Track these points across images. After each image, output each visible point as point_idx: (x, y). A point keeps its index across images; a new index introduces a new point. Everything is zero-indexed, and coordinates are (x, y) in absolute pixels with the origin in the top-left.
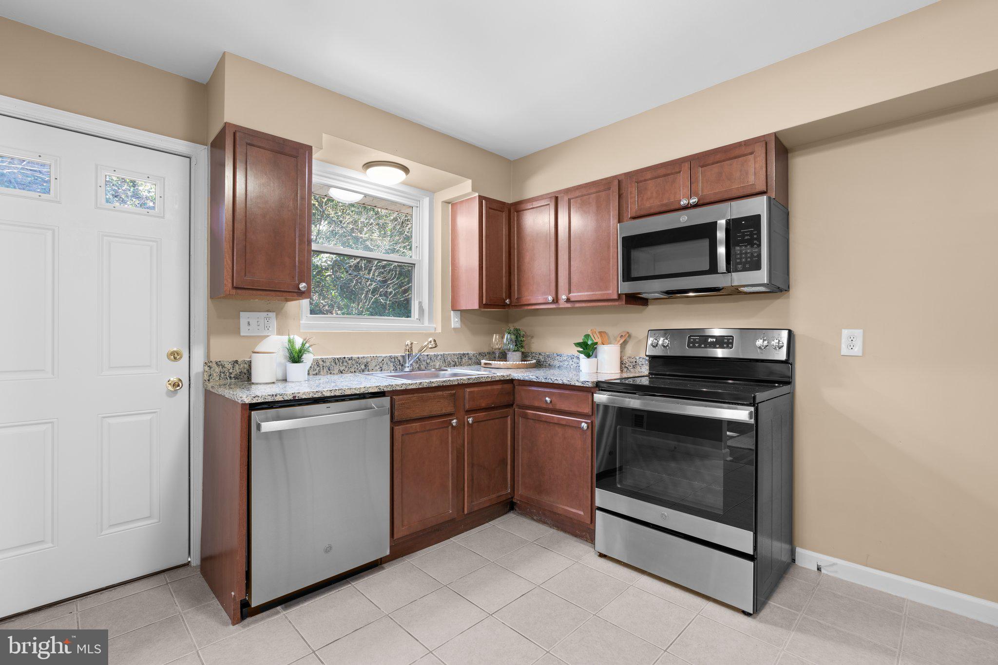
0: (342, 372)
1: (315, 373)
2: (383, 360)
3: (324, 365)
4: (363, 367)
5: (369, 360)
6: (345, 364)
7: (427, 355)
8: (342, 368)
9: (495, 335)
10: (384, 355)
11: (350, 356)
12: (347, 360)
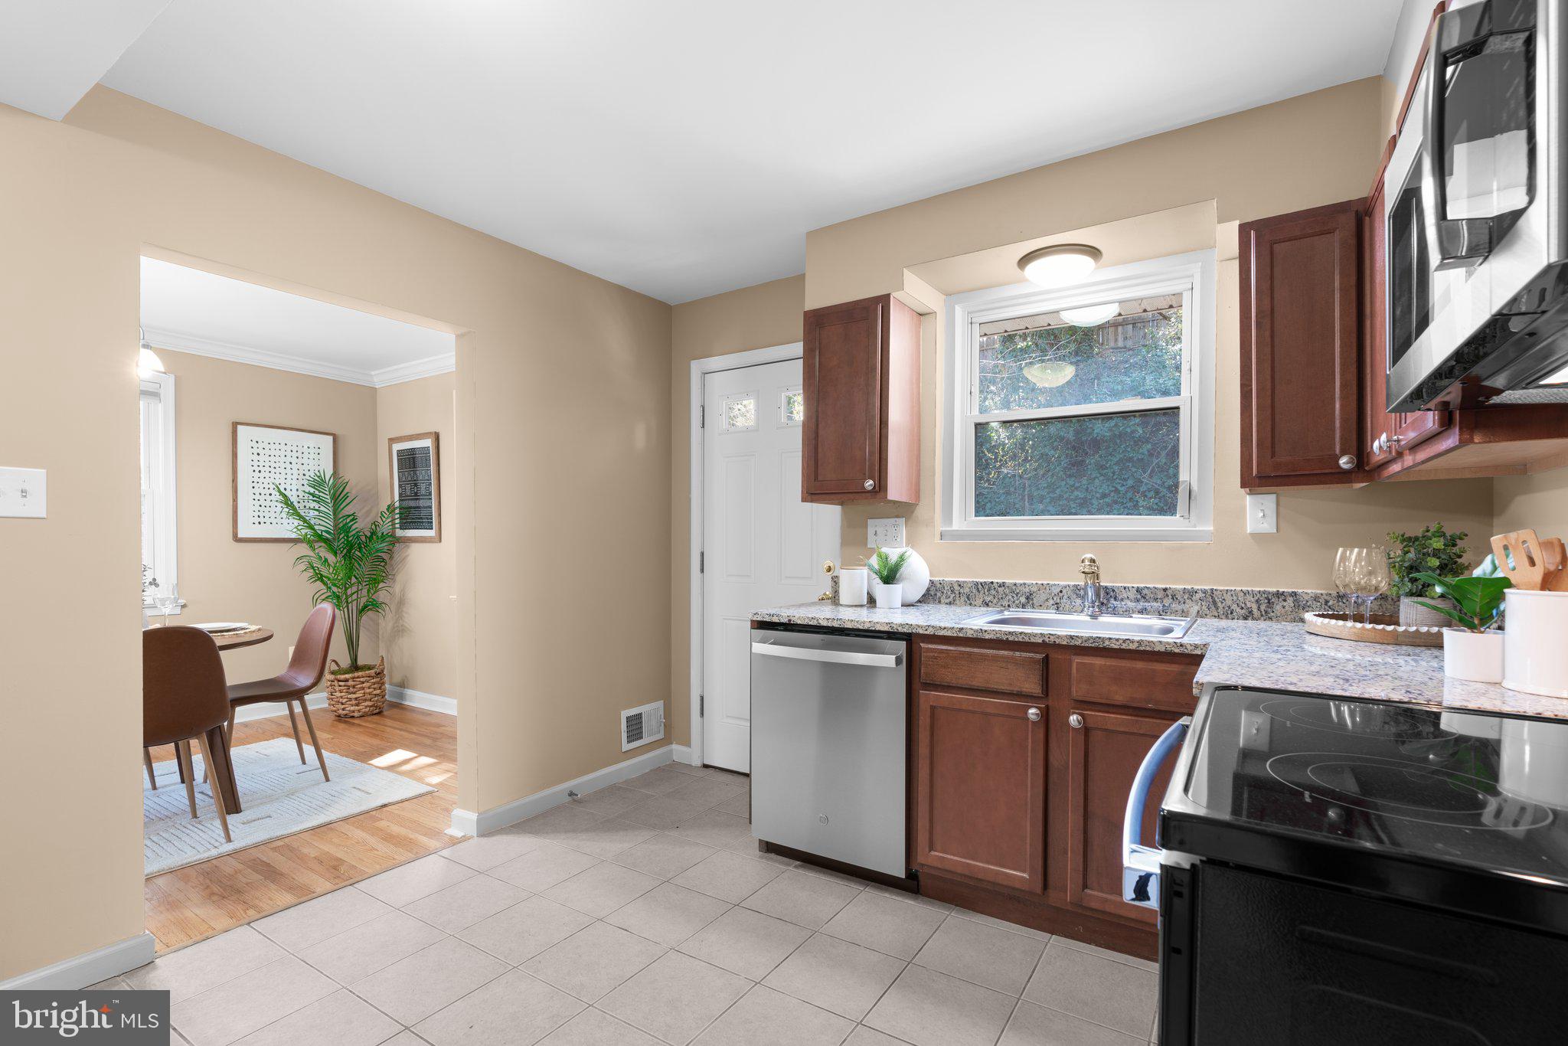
0: (988, 605)
1: (948, 601)
3: (962, 591)
7: (1165, 590)
8: (988, 599)
9: (1341, 550)
11: (1000, 581)
12: (996, 587)
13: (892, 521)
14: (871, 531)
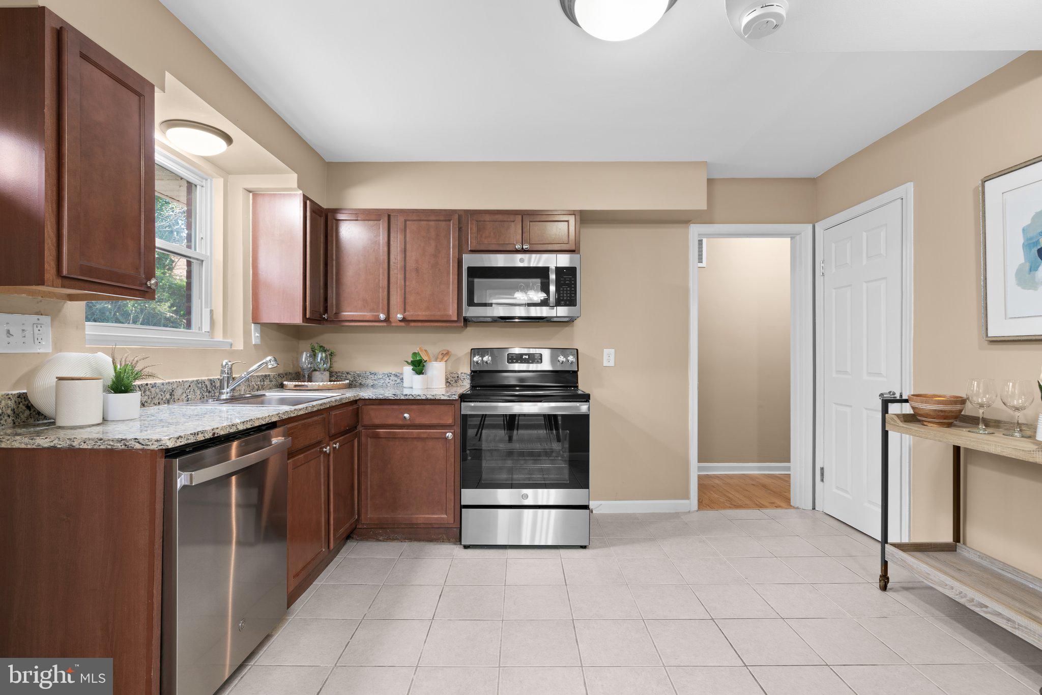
2: (190, 386)
4: (168, 396)
5: (175, 386)
6: (147, 393)
10: (190, 379)
13: (33, 319)
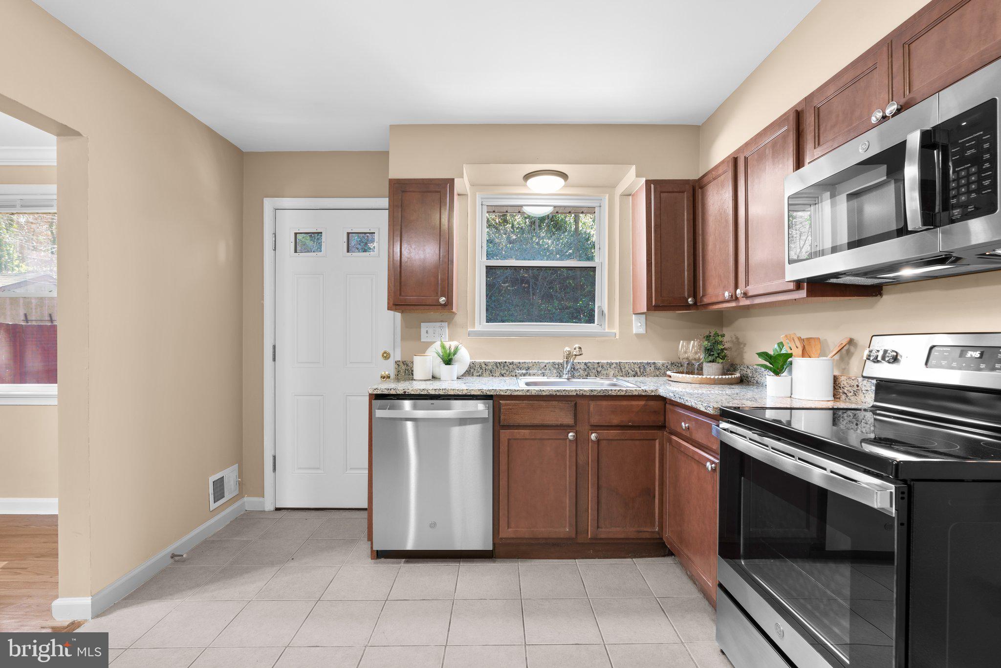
0: (503, 376)
1: (478, 374)
2: (545, 366)
3: (487, 368)
5: (531, 365)
6: (506, 368)
7: (598, 363)
8: (503, 372)
9: (682, 341)
10: (546, 361)
11: (511, 361)
12: (508, 365)
13: (438, 324)
14: (423, 331)
